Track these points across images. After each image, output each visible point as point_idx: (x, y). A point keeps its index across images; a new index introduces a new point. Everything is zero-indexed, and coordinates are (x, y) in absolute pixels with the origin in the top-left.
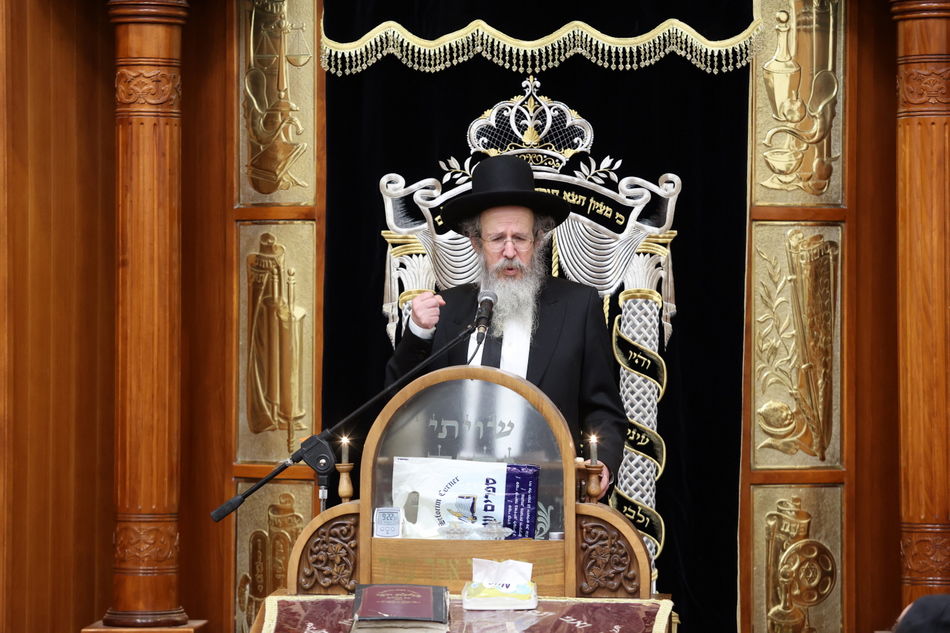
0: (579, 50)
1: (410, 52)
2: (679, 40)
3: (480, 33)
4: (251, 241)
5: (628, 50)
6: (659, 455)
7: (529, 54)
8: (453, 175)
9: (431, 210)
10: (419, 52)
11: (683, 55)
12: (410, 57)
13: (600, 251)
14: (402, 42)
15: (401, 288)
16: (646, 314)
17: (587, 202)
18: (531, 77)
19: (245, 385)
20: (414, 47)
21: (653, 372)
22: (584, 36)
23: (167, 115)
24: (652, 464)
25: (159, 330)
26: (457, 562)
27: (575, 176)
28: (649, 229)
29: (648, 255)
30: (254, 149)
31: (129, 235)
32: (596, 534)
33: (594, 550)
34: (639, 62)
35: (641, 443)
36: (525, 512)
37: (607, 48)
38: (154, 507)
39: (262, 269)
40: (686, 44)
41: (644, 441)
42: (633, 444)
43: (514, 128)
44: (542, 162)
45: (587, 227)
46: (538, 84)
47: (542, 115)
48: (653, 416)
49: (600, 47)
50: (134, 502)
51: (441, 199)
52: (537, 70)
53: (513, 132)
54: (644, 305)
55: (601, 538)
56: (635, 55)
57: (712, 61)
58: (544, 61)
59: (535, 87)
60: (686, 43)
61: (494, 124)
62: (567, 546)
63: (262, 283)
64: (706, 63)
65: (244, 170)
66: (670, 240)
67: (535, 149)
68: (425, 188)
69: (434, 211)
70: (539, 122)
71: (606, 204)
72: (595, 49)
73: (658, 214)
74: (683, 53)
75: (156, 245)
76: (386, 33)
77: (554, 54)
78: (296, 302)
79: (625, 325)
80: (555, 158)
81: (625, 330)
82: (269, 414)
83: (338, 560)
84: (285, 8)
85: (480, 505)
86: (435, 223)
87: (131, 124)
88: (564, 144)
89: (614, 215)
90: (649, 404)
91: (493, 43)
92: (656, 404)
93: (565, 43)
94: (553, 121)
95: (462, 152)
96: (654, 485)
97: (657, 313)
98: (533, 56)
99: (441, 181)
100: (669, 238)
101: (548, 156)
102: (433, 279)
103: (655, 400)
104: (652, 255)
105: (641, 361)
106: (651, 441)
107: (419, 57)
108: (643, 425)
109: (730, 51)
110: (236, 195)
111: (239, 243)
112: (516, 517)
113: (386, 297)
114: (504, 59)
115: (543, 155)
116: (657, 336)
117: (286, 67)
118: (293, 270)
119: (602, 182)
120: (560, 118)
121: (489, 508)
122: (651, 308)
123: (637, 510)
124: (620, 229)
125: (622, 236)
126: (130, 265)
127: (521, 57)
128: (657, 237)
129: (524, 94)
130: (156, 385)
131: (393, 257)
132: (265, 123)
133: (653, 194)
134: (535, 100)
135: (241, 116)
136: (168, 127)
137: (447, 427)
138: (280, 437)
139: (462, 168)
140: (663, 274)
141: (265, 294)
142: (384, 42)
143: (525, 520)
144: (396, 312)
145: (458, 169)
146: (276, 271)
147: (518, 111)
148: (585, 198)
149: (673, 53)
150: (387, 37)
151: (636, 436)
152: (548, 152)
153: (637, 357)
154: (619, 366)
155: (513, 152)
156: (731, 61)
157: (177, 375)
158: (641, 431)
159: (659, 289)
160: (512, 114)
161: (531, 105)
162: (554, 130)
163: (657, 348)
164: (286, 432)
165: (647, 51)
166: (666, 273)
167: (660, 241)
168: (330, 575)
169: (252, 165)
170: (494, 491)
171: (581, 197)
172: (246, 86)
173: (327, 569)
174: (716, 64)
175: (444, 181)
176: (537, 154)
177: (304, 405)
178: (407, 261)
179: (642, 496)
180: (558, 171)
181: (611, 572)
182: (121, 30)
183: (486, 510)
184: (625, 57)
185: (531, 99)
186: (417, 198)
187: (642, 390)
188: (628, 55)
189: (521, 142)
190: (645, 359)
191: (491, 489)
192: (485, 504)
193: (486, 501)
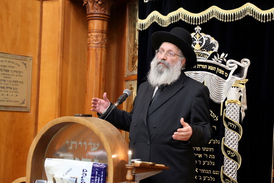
0: (214, 16)
1: (161, 21)
2: (250, 10)
3: (181, 12)
5: (230, 14)
6: (239, 161)
7: (197, 18)
11: (251, 16)
12: (161, 22)
13: (220, 86)
14: (158, 18)
16: (235, 109)
17: (216, 69)
18: (198, 26)
20: (162, 19)
21: (237, 130)
22: (216, 11)
23: (99, 47)
24: (236, 164)
27: (212, 60)
28: (237, 78)
29: (236, 88)
34: (234, 18)
35: (232, 156)
37: (223, 14)
41: (233, 155)
42: (229, 156)
44: (201, 56)
45: (216, 78)
46: (200, 29)
47: (202, 40)
48: (236, 146)
49: (221, 14)
52: (199, 24)
54: (234, 106)
56: (233, 16)
57: (263, 18)
58: (202, 20)
59: (199, 30)
60: (253, 11)
64: (260, 18)
66: (245, 83)
67: (199, 51)
70: (201, 42)
71: (222, 70)
72: (219, 15)
73: (240, 73)
74: (251, 15)
77: (205, 18)
79: (227, 113)
80: (206, 54)
81: (227, 114)
85: (79, 182)
87: (89, 50)
88: (209, 49)
89: (224, 73)
90: (235, 142)
91: (185, 15)
92: (238, 142)
93: (209, 14)
94: (206, 42)
96: (236, 172)
97: (239, 108)
98: (198, 19)
100: (245, 82)
101: (204, 54)
103: (238, 140)
104: (237, 87)
105: (232, 126)
106: (236, 156)
107: (163, 22)
108: (233, 149)
109: (270, 14)
110: (125, 73)
111: (125, 88)
114: (188, 20)
115: (202, 53)
116: (239, 117)
119: (221, 62)
120: (208, 41)
122: (237, 107)
123: (230, 181)
124: (226, 78)
125: (227, 81)
126: (87, 93)
127: (194, 20)
128: (239, 81)
129: (195, 32)
133: (238, 66)
134: (199, 34)
136: (100, 51)
140: (242, 94)
142: (153, 18)
148: (215, 68)
150: (154, 16)
151: (230, 153)
152: (204, 52)
153: (231, 125)
154: (225, 127)
156: (270, 18)
158: (232, 151)
159: (240, 100)
161: (198, 36)
162: (206, 45)
163: (239, 121)
165: (238, 15)
166: (244, 95)
167: (241, 83)
171: (214, 67)
172: (128, 40)
174: (265, 19)
176: (200, 53)
179: (232, 175)
180: (207, 59)
184: (229, 17)
185: (198, 34)
187: (233, 136)
188: (230, 16)
190: (234, 125)
191: (85, 174)
192: (81, 181)
193: (82, 180)
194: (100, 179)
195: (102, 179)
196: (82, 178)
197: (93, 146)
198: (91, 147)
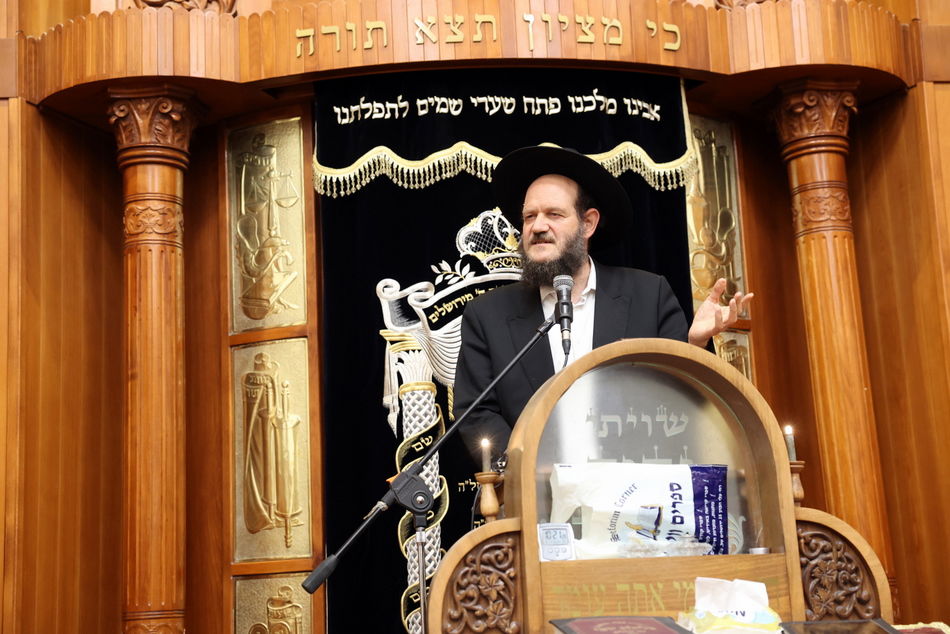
2: (634, 159)
3: (464, 154)
4: (245, 363)
8: (444, 276)
9: (425, 310)
10: (408, 173)
11: (639, 172)
12: (400, 177)
14: (392, 164)
15: (400, 382)
19: (242, 490)
20: (403, 168)
23: (173, 244)
25: (167, 436)
26: (660, 586)
30: (245, 283)
31: (138, 351)
32: (817, 545)
33: (816, 565)
36: (717, 524)
38: (163, 604)
39: (257, 384)
40: (639, 164)
43: (498, 234)
50: (144, 600)
51: (433, 298)
53: (496, 238)
55: (824, 551)
57: (660, 180)
61: (480, 231)
62: (789, 561)
63: (256, 398)
64: (655, 181)
65: (237, 302)
68: (418, 291)
69: (429, 311)
74: (639, 170)
75: (163, 360)
76: (378, 157)
78: (290, 410)
82: (266, 514)
83: (494, 595)
84: (274, 160)
85: (667, 516)
86: (429, 321)
87: (139, 251)
91: (476, 161)
95: (452, 256)
99: (434, 283)
102: (430, 371)
107: (408, 177)
109: (674, 172)
110: (230, 325)
111: (233, 366)
112: (708, 531)
113: (386, 390)
117: (275, 208)
118: (287, 383)
121: (678, 520)
126: (139, 378)
130: (164, 488)
131: (391, 353)
132: (256, 259)
135: (233, 257)
136: (173, 255)
137: (608, 423)
138: (278, 535)
139: (453, 269)
141: (260, 407)
142: (376, 164)
143: (718, 534)
144: (396, 403)
145: (450, 271)
146: (270, 385)
147: (500, 220)
149: (629, 170)
150: (379, 160)
155: (497, 255)
156: (675, 180)
157: (182, 478)
160: (494, 223)
164: (283, 529)
168: (484, 617)
169: (244, 297)
170: (681, 498)
172: (236, 229)
173: (480, 609)
174: (663, 183)
175: (437, 283)
177: (300, 503)
178: (404, 356)
181: (839, 594)
182: (129, 172)
183: (674, 521)
186: (411, 301)
189: (504, 247)
191: (677, 497)
192: (673, 515)
193: (674, 512)
194: (716, 505)
195: (720, 506)
196: (674, 506)
197: (670, 424)
198: (665, 426)
